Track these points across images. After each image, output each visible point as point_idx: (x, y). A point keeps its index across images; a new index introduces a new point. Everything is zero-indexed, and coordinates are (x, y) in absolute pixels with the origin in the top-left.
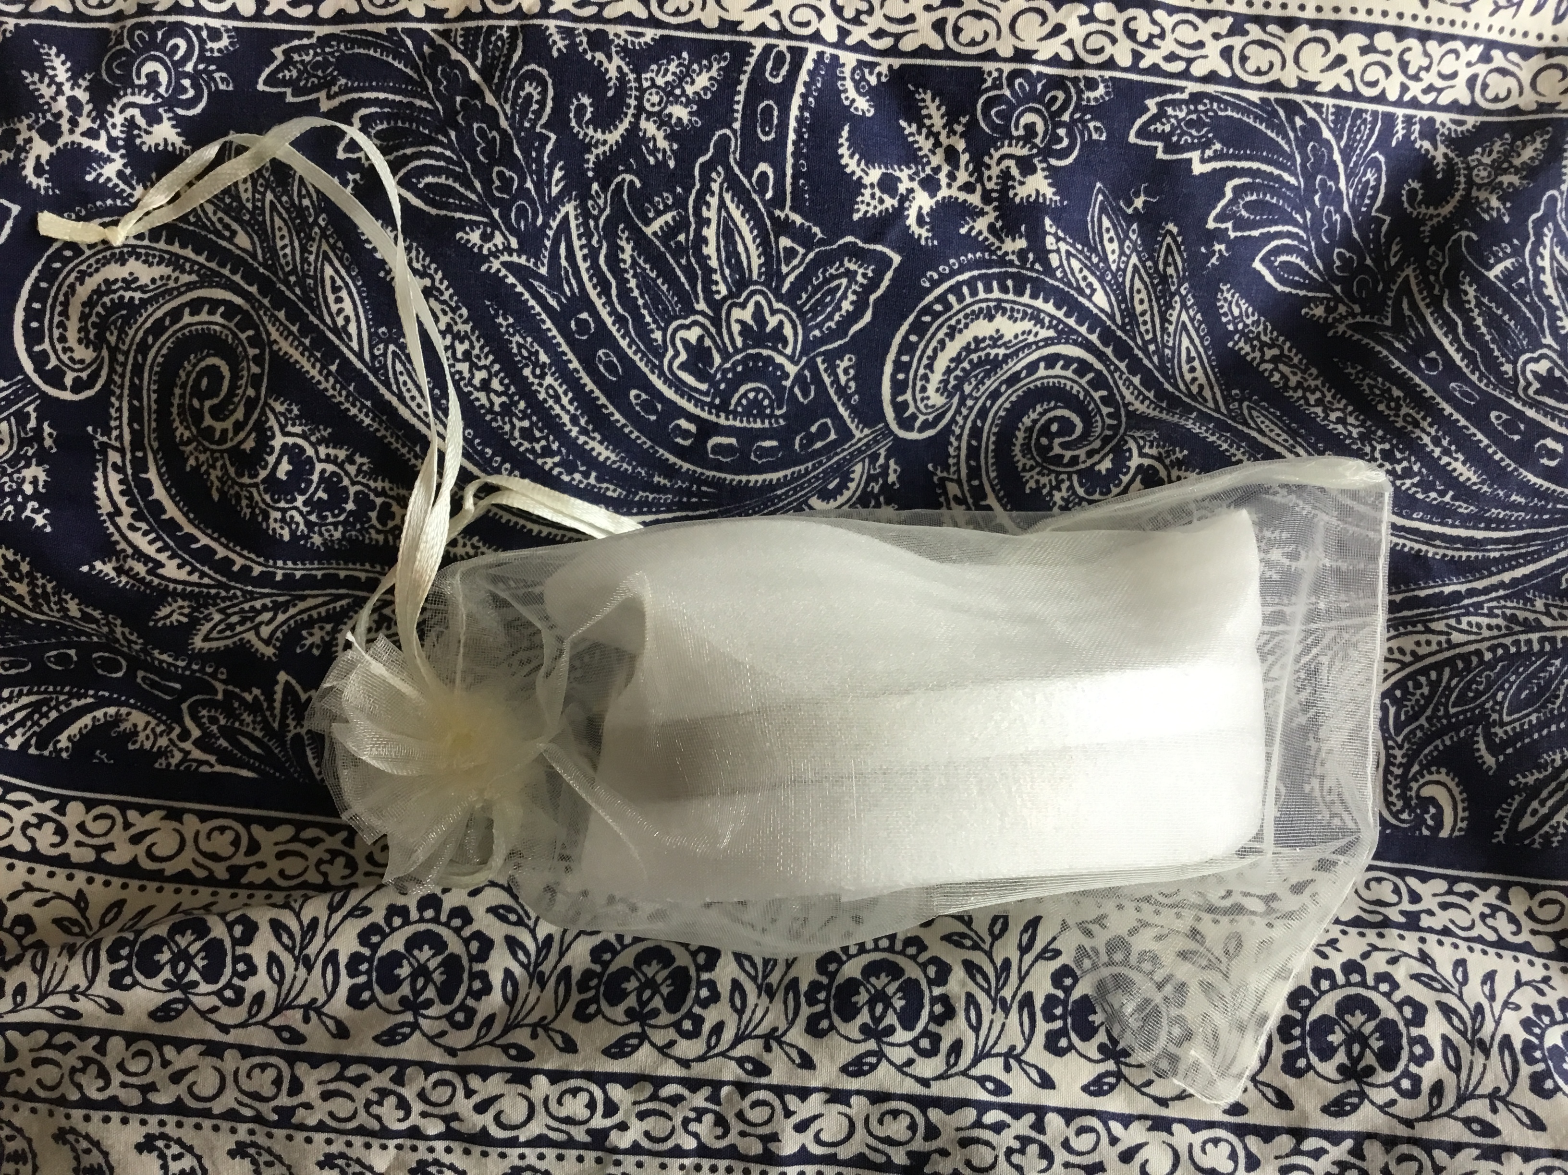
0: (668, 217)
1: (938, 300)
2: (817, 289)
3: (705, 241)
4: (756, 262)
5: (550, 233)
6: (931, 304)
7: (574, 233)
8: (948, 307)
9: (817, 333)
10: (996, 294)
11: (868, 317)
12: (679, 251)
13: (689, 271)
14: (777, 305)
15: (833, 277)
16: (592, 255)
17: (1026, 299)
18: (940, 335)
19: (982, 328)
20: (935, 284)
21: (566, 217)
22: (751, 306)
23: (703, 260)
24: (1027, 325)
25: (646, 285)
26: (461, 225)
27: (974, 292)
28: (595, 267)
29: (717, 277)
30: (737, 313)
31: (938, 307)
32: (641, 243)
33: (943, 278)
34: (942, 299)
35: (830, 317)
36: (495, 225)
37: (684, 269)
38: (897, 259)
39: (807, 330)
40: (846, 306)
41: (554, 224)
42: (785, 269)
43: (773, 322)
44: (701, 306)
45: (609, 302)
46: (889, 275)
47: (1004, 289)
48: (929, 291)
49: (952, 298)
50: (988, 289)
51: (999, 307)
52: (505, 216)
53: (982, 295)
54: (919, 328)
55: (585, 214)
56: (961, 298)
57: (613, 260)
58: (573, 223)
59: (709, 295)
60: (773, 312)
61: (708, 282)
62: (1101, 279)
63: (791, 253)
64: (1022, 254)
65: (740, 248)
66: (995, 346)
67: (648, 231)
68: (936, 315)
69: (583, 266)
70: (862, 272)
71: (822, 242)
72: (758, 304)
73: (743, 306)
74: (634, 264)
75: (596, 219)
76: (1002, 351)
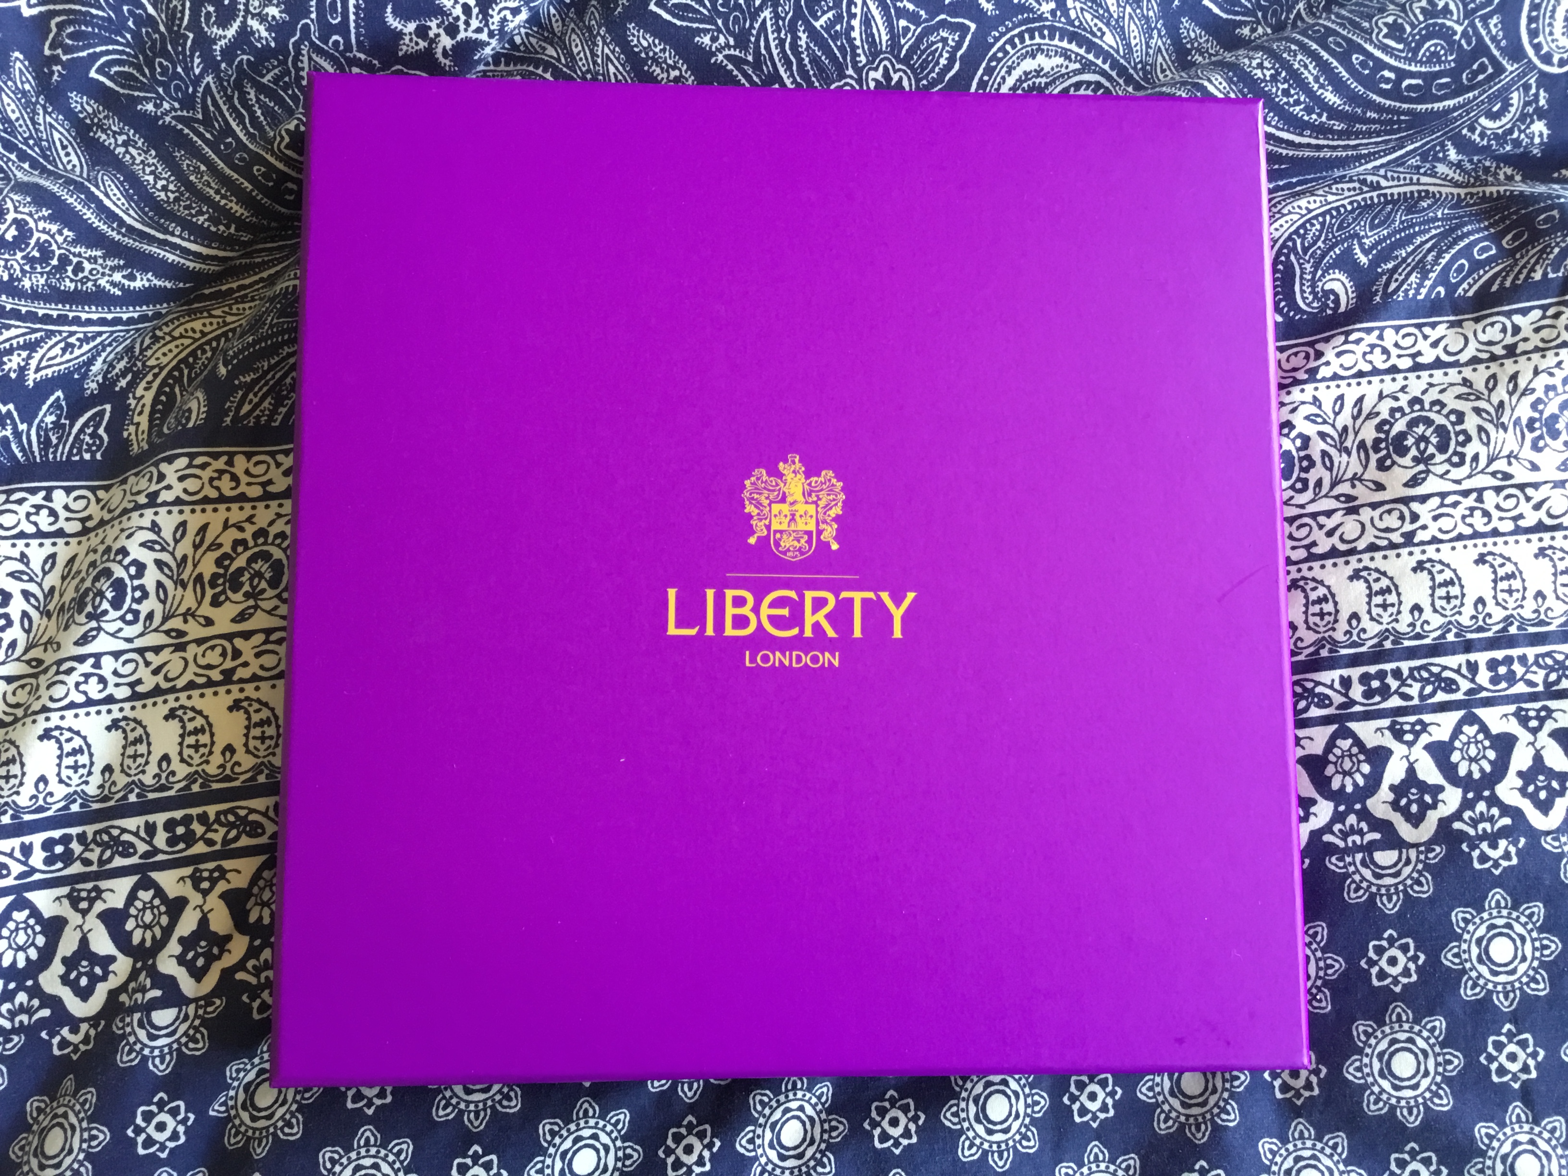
0: (830, 15)
1: (999, 50)
2: (923, 52)
3: (853, 28)
4: (885, 38)
5: (754, 32)
6: (995, 54)
7: (770, 30)
8: (1006, 53)
9: (925, 82)
10: (1038, 40)
11: (957, 66)
12: (835, 37)
13: (842, 49)
14: (898, 66)
15: (933, 43)
16: (781, 43)
17: (1056, 42)
18: (1003, 73)
19: (1029, 65)
20: (997, 39)
21: (764, 21)
22: (881, 69)
23: (851, 41)
24: (1059, 60)
25: (814, 60)
26: (698, 32)
27: (1022, 41)
28: (783, 51)
29: (860, 51)
30: (872, 74)
31: (1000, 55)
32: (813, 33)
33: (1002, 35)
34: (1002, 49)
35: (932, 71)
36: (719, 31)
37: (838, 48)
38: (973, 26)
39: (918, 81)
40: (943, 62)
41: (757, 26)
42: (903, 41)
43: (895, 77)
44: (850, 72)
45: (792, 75)
46: (969, 37)
47: (1042, 37)
48: (993, 45)
49: (1008, 47)
50: (1032, 38)
51: (1040, 49)
52: (726, 24)
53: (1028, 42)
54: (989, 71)
55: (777, 16)
56: (1014, 46)
57: (794, 46)
58: (769, 23)
59: (855, 63)
60: (895, 71)
61: (855, 55)
62: (1108, 24)
63: (906, 30)
64: (1053, 12)
65: (875, 30)
66: (1037, 77)
67: (817, 25)
68: (999, 60)
69: (775, 52)
70: (952, 38)
71: (926, 21)
72: (885, 67)
73: (876, 69)
74: (808, 47)
75: (784, 19)
76: (1044, 80)
